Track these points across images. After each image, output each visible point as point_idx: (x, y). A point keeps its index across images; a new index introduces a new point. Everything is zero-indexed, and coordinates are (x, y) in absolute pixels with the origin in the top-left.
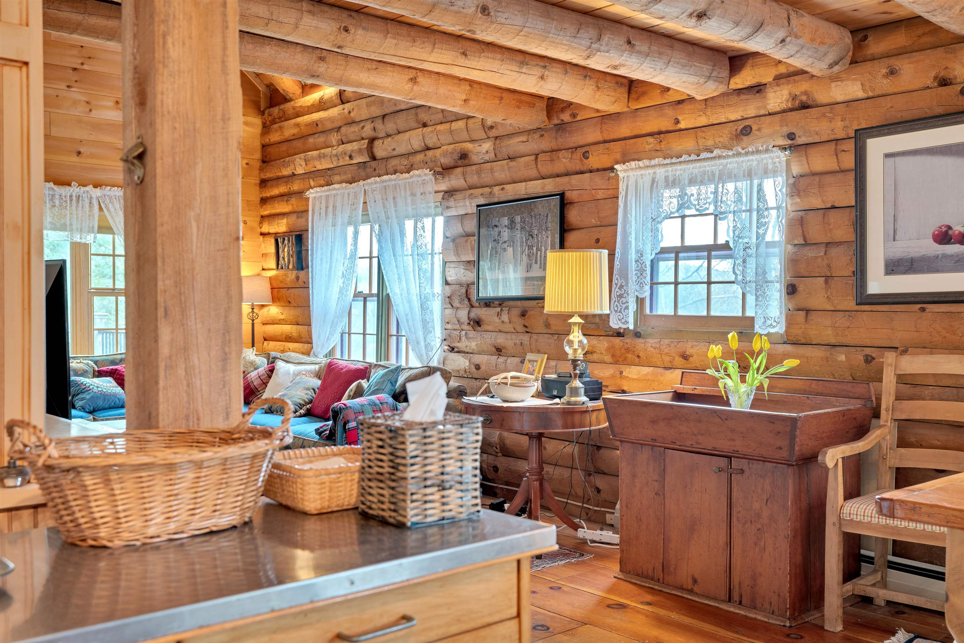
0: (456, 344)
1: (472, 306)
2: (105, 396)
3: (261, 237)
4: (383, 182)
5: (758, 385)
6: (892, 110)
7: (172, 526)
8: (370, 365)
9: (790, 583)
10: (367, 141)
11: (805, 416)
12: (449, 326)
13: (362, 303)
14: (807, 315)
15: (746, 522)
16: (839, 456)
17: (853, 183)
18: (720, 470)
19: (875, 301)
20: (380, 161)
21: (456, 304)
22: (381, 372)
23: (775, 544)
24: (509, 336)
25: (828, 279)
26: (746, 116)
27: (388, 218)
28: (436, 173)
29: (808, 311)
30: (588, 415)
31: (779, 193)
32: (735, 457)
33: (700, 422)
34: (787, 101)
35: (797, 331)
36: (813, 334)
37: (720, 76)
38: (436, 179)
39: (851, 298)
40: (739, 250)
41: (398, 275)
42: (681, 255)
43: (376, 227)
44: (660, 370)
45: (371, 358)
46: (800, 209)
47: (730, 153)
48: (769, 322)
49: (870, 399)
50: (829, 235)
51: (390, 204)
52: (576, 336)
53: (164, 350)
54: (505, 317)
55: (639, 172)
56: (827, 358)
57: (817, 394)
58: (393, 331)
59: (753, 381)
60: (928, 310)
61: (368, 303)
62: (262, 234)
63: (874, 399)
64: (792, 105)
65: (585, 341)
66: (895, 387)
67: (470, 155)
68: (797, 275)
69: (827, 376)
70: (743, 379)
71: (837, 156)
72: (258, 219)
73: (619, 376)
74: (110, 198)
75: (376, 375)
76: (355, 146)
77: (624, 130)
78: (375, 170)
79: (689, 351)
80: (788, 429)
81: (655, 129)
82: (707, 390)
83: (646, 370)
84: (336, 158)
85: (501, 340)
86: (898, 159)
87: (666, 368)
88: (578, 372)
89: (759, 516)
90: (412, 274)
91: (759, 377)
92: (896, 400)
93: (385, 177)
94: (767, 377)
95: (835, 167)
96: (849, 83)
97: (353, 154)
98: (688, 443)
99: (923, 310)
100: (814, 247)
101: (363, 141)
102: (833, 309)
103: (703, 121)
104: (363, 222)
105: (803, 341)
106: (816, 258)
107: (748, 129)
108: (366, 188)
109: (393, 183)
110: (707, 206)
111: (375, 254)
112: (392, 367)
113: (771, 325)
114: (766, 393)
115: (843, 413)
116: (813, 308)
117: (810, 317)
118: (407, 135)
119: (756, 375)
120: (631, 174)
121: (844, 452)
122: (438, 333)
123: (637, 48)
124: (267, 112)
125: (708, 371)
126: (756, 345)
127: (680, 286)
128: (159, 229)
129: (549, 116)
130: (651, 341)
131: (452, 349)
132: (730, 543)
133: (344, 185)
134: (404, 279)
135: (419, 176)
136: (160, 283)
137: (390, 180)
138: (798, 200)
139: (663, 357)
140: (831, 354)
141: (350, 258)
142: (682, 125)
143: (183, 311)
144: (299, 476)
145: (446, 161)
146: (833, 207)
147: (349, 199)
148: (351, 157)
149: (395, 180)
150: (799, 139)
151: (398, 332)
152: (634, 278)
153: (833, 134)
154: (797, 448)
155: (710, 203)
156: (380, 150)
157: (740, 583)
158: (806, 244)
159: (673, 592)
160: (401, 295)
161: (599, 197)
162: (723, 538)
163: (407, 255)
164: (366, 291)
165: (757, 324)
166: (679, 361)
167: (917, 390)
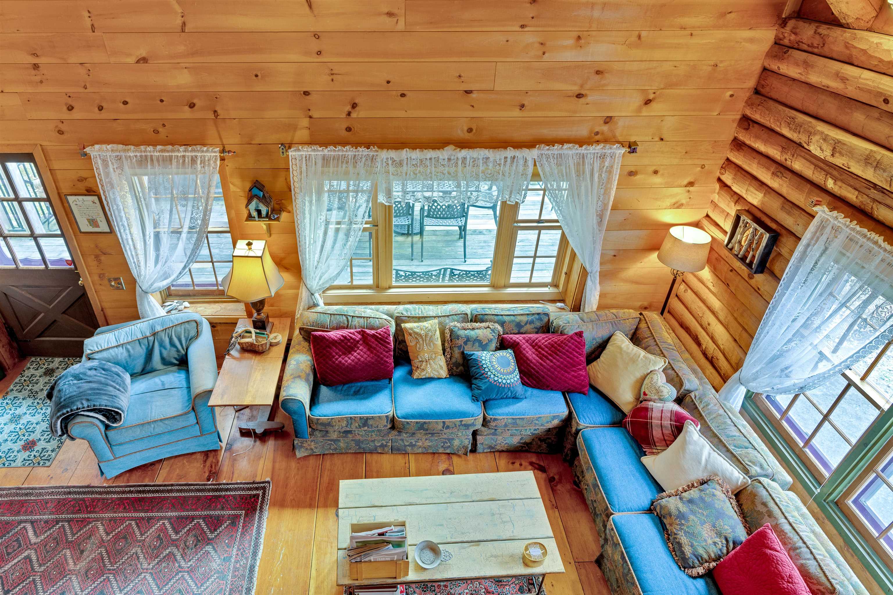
2: (499, 388)
124: (791, 24)
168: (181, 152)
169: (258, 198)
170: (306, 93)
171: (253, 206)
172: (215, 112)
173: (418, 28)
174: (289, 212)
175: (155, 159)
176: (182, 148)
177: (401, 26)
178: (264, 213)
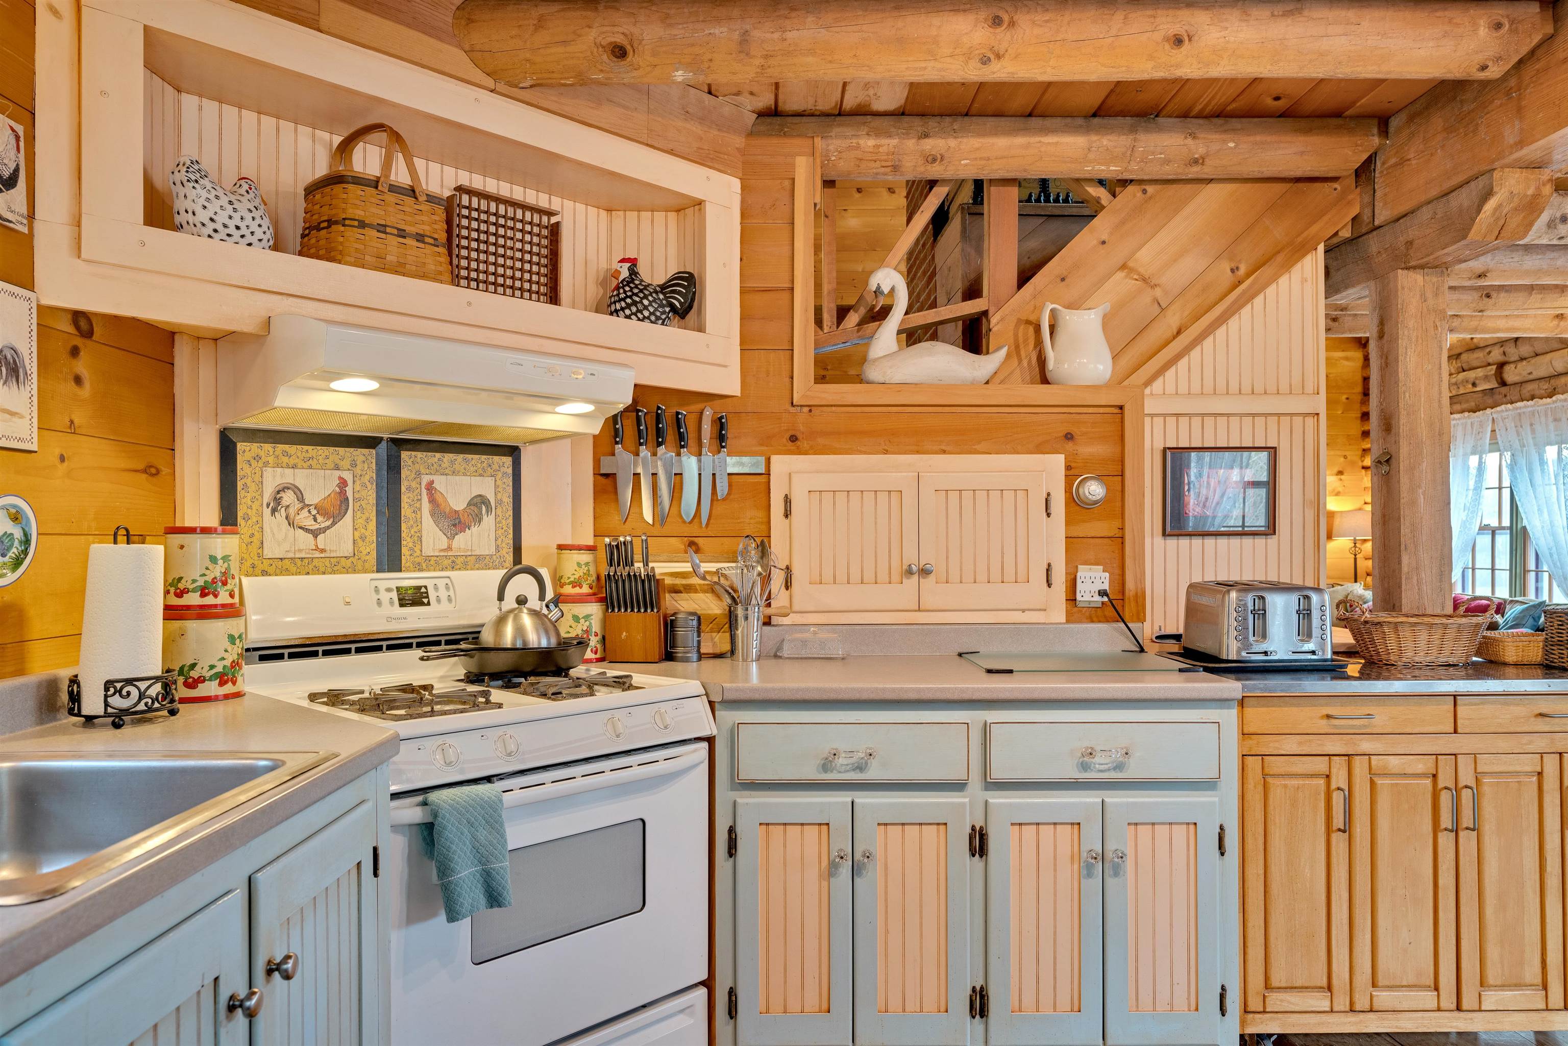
3: (1363, 471)
4: (1517, 409)
7: (1428, 659)
8: (1505, 601)
10: (1494, 367)
13: (1490, 536)
20: (1512, 387)
22: (1519, 608)
27: (1524, 446)
41: (1539, 506)
43: (1508, 455)
45: (1503, 592)
51: (1526, 431)
53: (1405, 569)
58: (1532, 565)
61: (1497, 537)
62: (1363, 468)
72: (1360, 453)
75: (1512, 612)
76: (1480, 373)
78: (1505, 396)
84: (1455, 387)
90: (1556, 506)
93: (1519, 404)
97: (1477, 382)
101: (1490, 367)
104: (1490, 451)
108: (1495, 416)
109: (1530, 409)
111: (1506, 483)
112: (1531, 603)
118: (1549, 356)
128: (1402, 501)
133: (1466, 414)
134: (1545, 511)
136: (1402, 531)
137: (1525, 407)
141: (1475, 489)
143: (1416, 547)
144: (1502, 642)
147: (1472, 428)
148: (1474, 385)
149: (1532, 406)
151: (1537, 567)
156: (1511, 374)
160: (1543, 527)
163: (1550, 484)
164: (1494, 523)
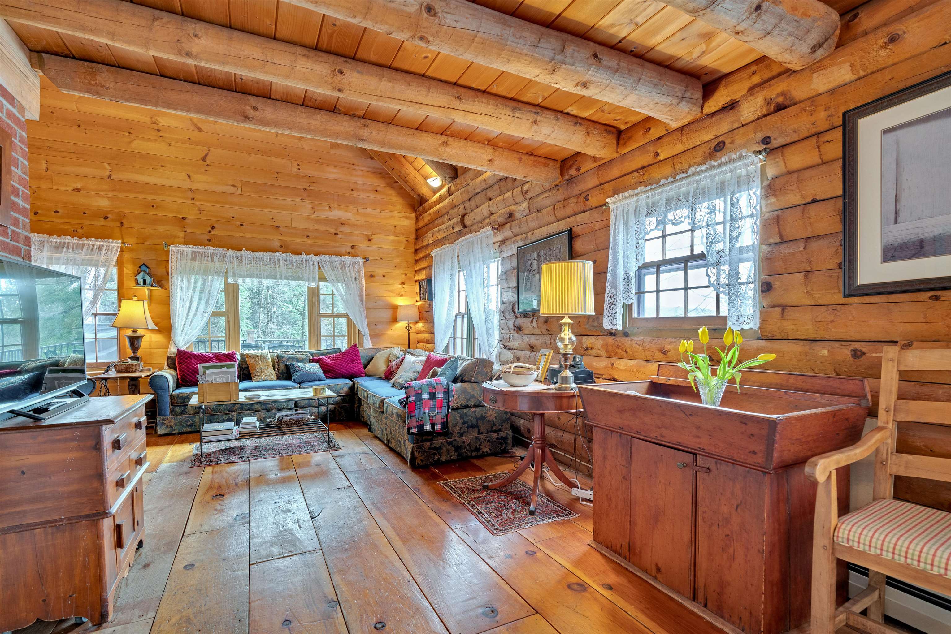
0: (507, 344)
1: (517, 318)
2: (308, 374)
3: (414, 283)
4: (466, 239)
5: (730, 378)
6: (893, 81)
9: (765, 604)
10: (461, 217)
11: (787, 419)
12: (503, 332)
13: (461, 319)
14: (783, 311)
15: (712, 524)
16: (833, 468)
17: (840, 172)
18: (685, 465)
19: (869, 292)
20: (466, 227)
21: (507, 317)
23: (746, 556)
24: (537, 337)
25: (807, 274)
26: (719, 134)
28: (494, 228)
29: (784, 307)
30: (574, 399)
31: (754, 196)
32: (700, 455)
33: (664, 415)
34: (762, 107)
35: (773, 328)
36: (790, 329)
37: (693, 97)
38: (495, 233)
39: (837, 291)
40: (712, 255)
42: (661, 269)
44: (643, 363)
46: (776, 208)
47: (704, 168)
48: (742, 320)
49: (864, 396)
50: (809, 229)
51: (471, 253)
52: (567, 334)
54: (535, 324)
55: (625, 202)
56: (806, 353)
57: (797, 389)
59: (724, 374)
60: (943, 299)
61: (464, 319)
62: (415, 281)
63: (869, 397)
64: (767, 110)
65: (574, 338)
66: (897, 386)
67: (514, 213)
68: (773, 273)
69: (806, 371)
70: (714, 373)
71: (819, 148)
72: (413, 272)
73: (611, 366)
74: (325, 261)
76: (455, 221)
77: (615, 172)
78: (464, 233)
79: (668, 347)
80: (764, 432)
81: (639, 166)
82: (680, 381)
83: (632, 363)
84: (446, 230)
85: (534, 340)
86: (900, 132)
87: (648, 361)
88: (568, 363)
89: (727, 521)
91: (732, 371)
92: (899, 398)
93: (468, 236)
94: (740, 371)
95: (817, 160)
96: (834, 68)
97: (454, 226)
98: (653, 435)
99: (937, 298)
100: (791, 243)
101: (459, 217)
102: (813, 303)
103: (680, 148)
105: (779, 336)
106: (794, 253)
107: (722, 145)
108: (459, 243)
109: (472, 238)
110: (682, 219)
113: (745, 322)
114: (738, 386)
115: (834, 414)
116: (789, 304)
117: (786, 313)
118: (481, 208)
119: (727, 369)
120: (619, 204)
121: (838, 462)
122: (497, 336)
123: (605, 63)
124: (417, 210)
125: (680, 365)
126: (728, 340)
127: (661, 293)
129: (562, 174)
130: (636, 339)
131: (505, 347)
132: (694, 541)
133: (449, 245)
135: (485, 232)
138: (773, 200)
139: (646, 352)
140: (810, 349)
142: (661, 157)
145: (501, 220)
146: (815, 201)
147: (451, 253)
148: (453, 228)
150: (775, 142)
152: (622, 288)
153: (814, 128)
154: (776, 455)
155: (685, 218)
156: (467, 222)
157: (705, 586)
158: (783, 241)
159: (638, 574)
160: (475, 312)
161: (596, 228)
162: (687, 536)
165: (730, 321)
166: (658, 355)
167: (926, 389)
168: (92, 242)
169: (145, 272)
170: (184, 218)
171: (140, 278)
172: (122, 223)
173: (249, 194)
174: (166, 289)
175: (71, 246)
176: (93, 239)
177: (240, 191)
178: (148, 282)
